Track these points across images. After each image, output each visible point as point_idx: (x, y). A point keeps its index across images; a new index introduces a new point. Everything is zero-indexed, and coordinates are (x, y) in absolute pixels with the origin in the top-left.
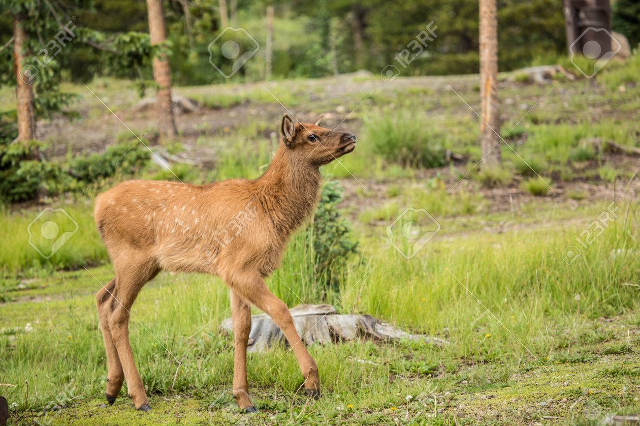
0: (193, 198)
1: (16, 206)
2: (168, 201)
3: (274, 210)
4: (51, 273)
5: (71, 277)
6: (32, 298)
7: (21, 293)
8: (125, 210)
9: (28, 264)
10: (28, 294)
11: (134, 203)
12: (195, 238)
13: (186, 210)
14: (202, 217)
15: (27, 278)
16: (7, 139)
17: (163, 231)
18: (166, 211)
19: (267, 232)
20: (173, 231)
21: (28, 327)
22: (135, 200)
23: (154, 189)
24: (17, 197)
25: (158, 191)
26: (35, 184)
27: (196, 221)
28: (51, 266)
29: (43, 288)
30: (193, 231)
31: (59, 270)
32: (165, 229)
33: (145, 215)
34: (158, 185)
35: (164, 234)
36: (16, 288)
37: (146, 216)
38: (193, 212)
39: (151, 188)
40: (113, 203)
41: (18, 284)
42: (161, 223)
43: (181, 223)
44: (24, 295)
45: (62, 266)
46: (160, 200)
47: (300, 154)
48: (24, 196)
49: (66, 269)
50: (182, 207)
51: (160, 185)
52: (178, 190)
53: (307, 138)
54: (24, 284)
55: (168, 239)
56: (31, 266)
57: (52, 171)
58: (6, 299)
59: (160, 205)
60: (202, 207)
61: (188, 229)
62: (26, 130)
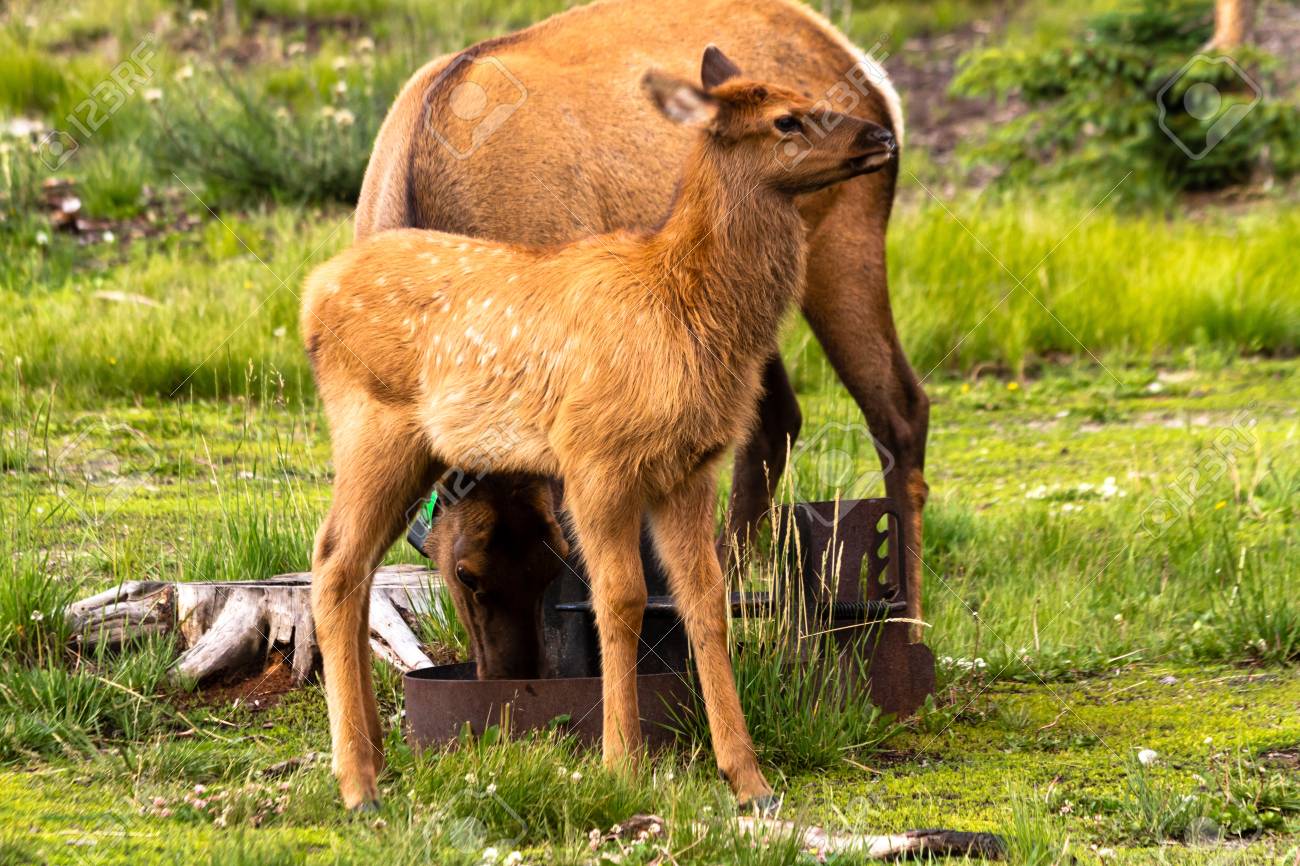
0: (513, 278)
1: (1201, 198)
2: (455, 285)
3: (697, 308)
4: (1229, 362)
5: (1270, 374)
6: (1166, 417)
7: (1149, 402)
8: (358, 305)
9: (1180, 337)
10: (1161, 408)
11: (378, 288)
12: (509, 374)
13: (493, 306)
14: (529, 322)
15: (1173, 368)
16: (1191, 42)
17: (439, 360)
18: (451, 311)
19: (680, 368)
20: (460, 359)
21: (1108, 487)
22: (381, 281)
23: (426, 255)
24: (1202, 177)
25: (435, 261)
26: (1242, 149)
27: (515, 332)
28: (1232, 347)
29: (1201, 395)
30: (506, 358)
31: (1247, 354)
32: (443, 355)
33: (404, 318)
34: (439, 245)
35: (441, 365)
36: (1142, 391)
37: (406, 322)
38: (509, 311)
39: (424, 251)
40: (336, 289)
41: (1150, 382)
42: (437, 339)
43: (478, 340)
44: (1151, 409)
45: (1255, 344)
46: (436, 283)
47: (748, 162)
48: (1217, 176)
49: (1267, 353)
50: (483, 300)
51: (447, 244)
52: (481, 256)
53: (772, 123)
54: (1163, 383)
55: (449, 380)
56: (1190, 342)
57: (1278, 122)
58: (1108, 415)
59: (436, 295)
60: (532, 299)
61: (492, 353)
62: (1234, 23)
